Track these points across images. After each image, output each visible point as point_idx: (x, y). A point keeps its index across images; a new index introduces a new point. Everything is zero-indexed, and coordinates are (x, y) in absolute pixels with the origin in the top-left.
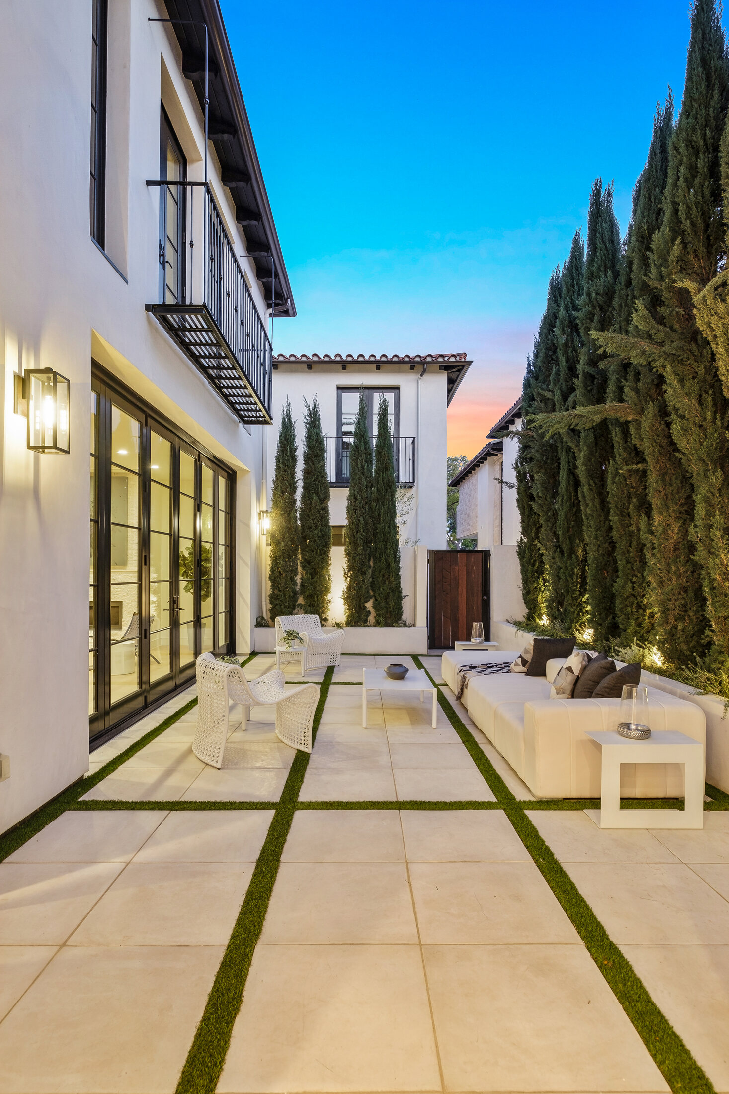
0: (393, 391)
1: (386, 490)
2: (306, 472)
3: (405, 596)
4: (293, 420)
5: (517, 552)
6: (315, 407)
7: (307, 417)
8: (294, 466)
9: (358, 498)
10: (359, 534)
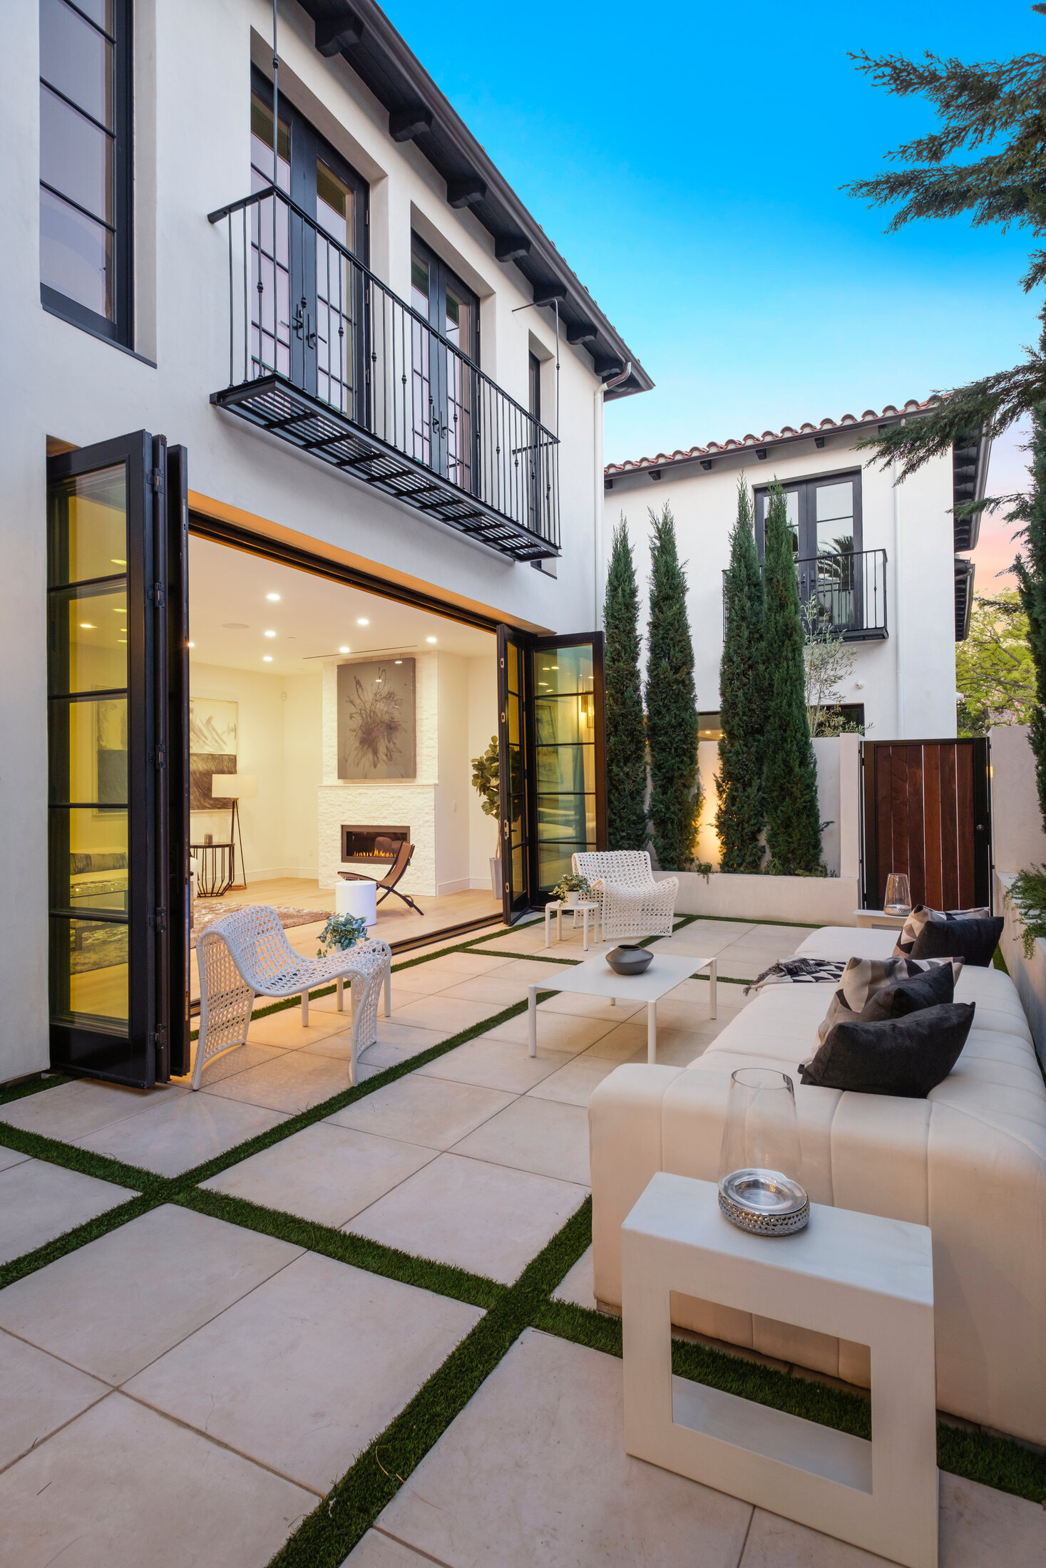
0: (851, 478)
1: (783, 642)
2: (654, 626)
3: (828, 823)
4: (630, 546)
5: (1030, 738)
6: (666, 524)
7: (654, 539)
8: (632, 620)
9: (735, 659)
10: (737, 718)
